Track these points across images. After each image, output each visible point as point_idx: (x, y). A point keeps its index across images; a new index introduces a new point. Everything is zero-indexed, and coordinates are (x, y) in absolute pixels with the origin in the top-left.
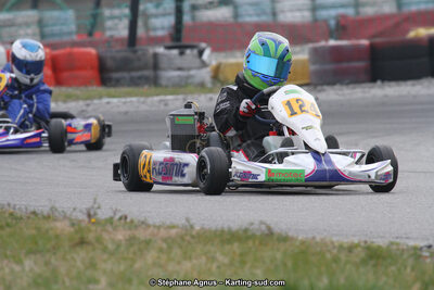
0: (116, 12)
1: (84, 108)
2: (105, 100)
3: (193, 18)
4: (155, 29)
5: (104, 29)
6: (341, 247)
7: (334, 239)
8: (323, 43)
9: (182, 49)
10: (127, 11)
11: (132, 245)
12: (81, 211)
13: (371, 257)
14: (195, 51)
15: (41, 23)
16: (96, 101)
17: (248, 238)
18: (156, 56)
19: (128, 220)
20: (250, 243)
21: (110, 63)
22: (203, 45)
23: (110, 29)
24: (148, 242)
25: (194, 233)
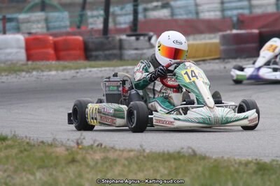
0: (95, 13)
1: (75, 75)
2: (88, 69)
3: (145, 16)
4: (120, 24)
5: (88, 24)
6: (240, 163)
7: (236, 158)
8: (228, 32)
9: (138, 36)
10: (102, 12)
11: (105, 162)
12: (73, 141)
13: (260, 169)
14: (147, 38)
15: (47, 20)
16: (82, 70)
17: (180, 157)
18: (121, 41)
19: (103, 146)
20: (182, 161)
21: (91, 46)
22: (151, 34)
23: (92, 24)
24: (115, 161)
25: (145, 154)
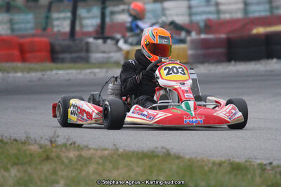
0: (62, 15)
1: (41, 77)
2: (54, 72)
3: (111, 20)
4: (87, 26)
6: (214, 163)
7: (210, 158)
9: (105, 39)
10: (69, 14)
11: (79, 160)
12: (46, 139)
13: (233, 169)
14: (114, 42)
15: (11, 22)
16: (48, 73)
17: (155, 156)
18: (88, 44)
19: (76, 145)
20: (156, 160)
21: (58, 48)
23: (58, 26)
24: (89, 159)
25: (119, 153)
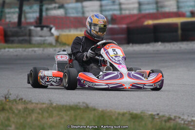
0: (12, 10)
2: (7, 50)
3: (46, 14)
5: (6, 18)
6: (119, 114)
7: (116, 110)
9: (42, 27)
10: (17, 10)
11: (25, 111)
12: (2, 96)
13: (132, 118)
14: (48, 29)
16: (3, 50)
17: (78, 109)
18: (30, 30)
19: (23, 100)
20: (79, 111)
21: (9, 33)
22: (52, 26)
23: (9, 18)
24: (33, 110)
25: (53, 106)
